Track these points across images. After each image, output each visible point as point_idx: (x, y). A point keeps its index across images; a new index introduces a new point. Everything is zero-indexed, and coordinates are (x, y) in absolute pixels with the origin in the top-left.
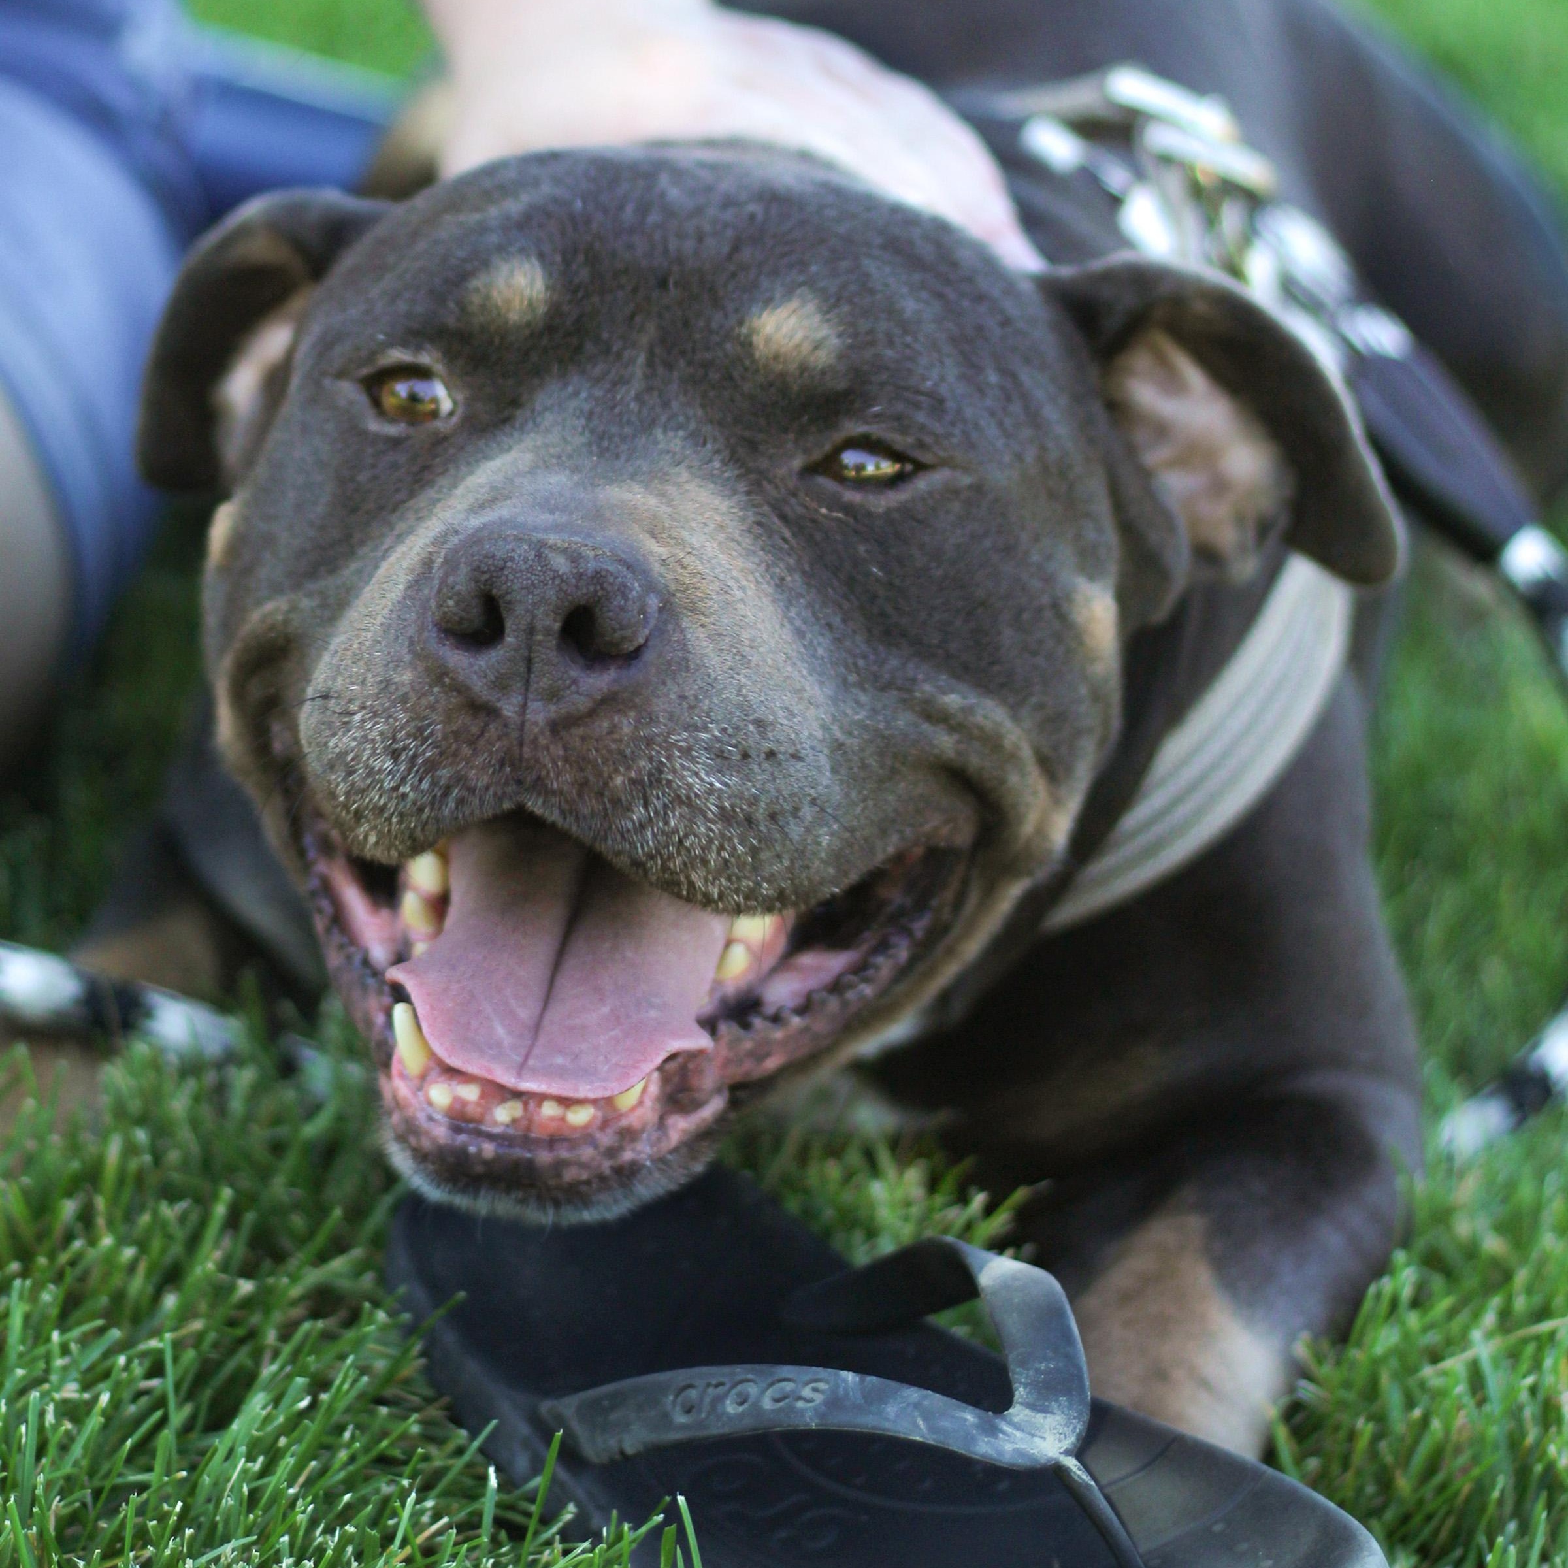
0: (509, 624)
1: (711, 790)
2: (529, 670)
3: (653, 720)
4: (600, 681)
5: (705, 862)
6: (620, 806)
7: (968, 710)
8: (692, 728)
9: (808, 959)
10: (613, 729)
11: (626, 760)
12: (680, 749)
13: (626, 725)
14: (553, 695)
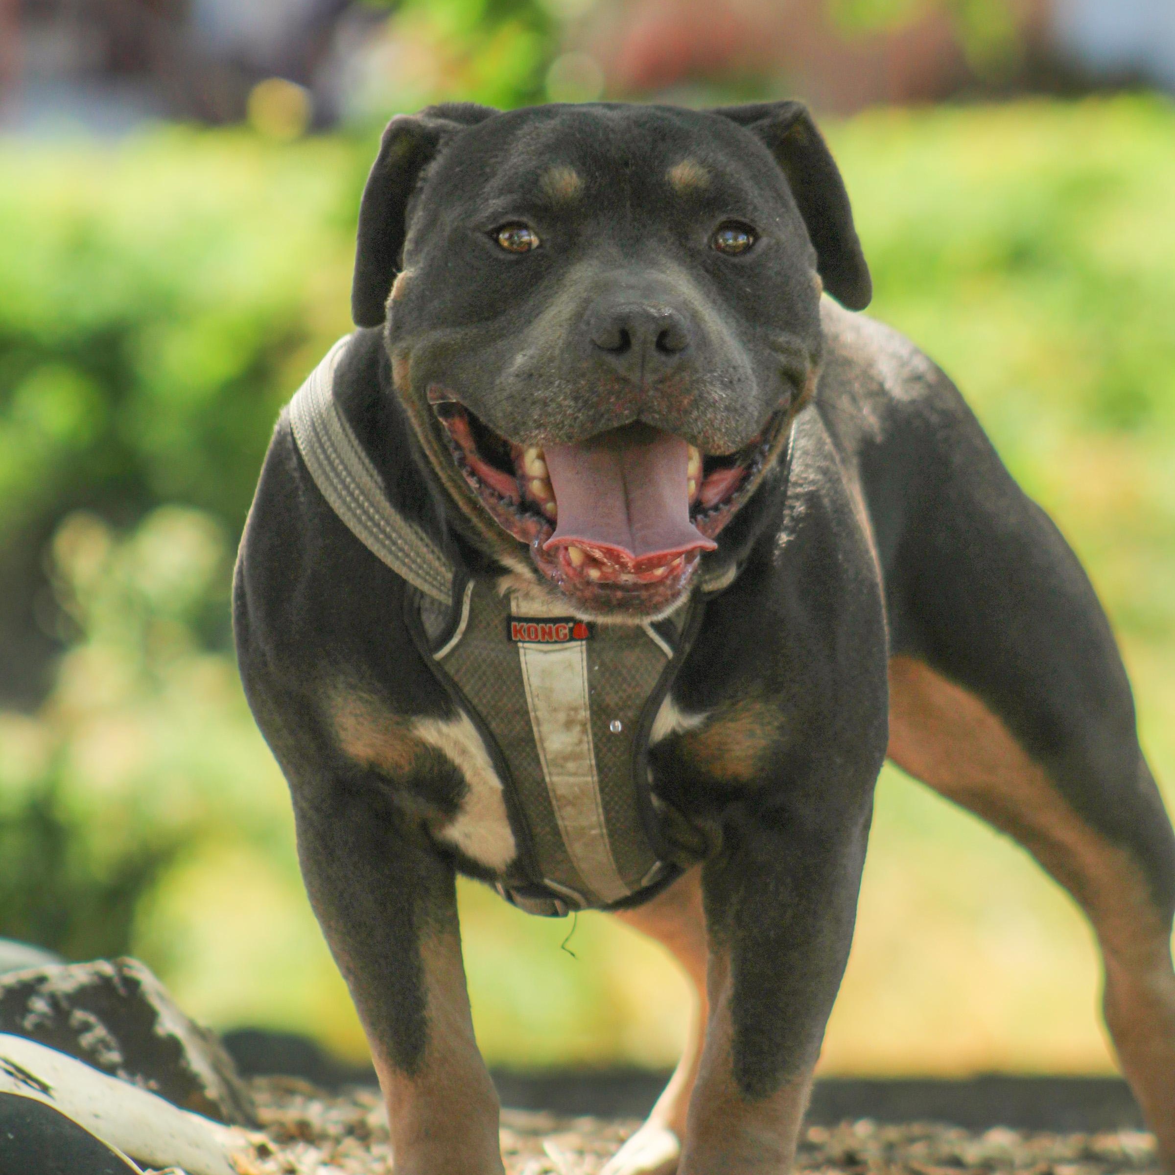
0: (634, 341)
1: (721, 398)
2: (643, 362)
3: (696, 371)
4: (675, 359)
5: (720, 430)
6: (687, 412)
7: (788, 343)
8: (711, 371)
9: (716, 477)
10: (681, 380)
11: (688, 391)
12: (708, 382)
13: (686, 376)
14: (655, 371)
